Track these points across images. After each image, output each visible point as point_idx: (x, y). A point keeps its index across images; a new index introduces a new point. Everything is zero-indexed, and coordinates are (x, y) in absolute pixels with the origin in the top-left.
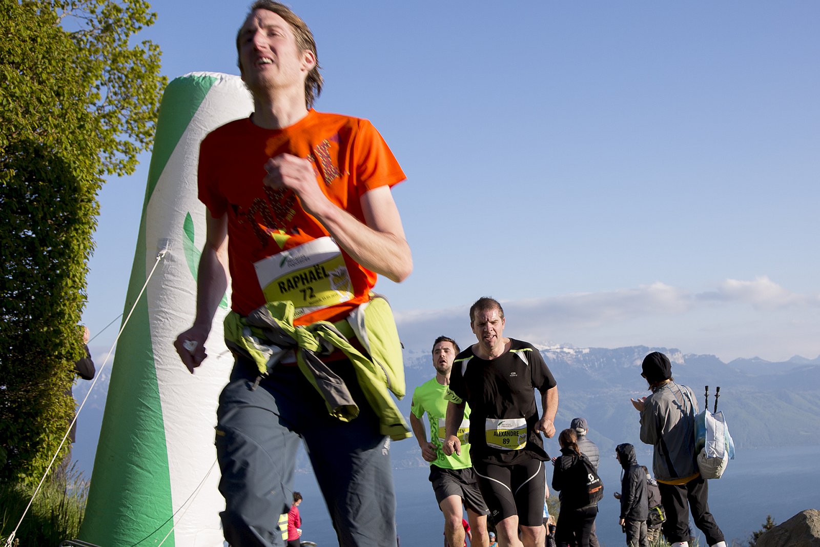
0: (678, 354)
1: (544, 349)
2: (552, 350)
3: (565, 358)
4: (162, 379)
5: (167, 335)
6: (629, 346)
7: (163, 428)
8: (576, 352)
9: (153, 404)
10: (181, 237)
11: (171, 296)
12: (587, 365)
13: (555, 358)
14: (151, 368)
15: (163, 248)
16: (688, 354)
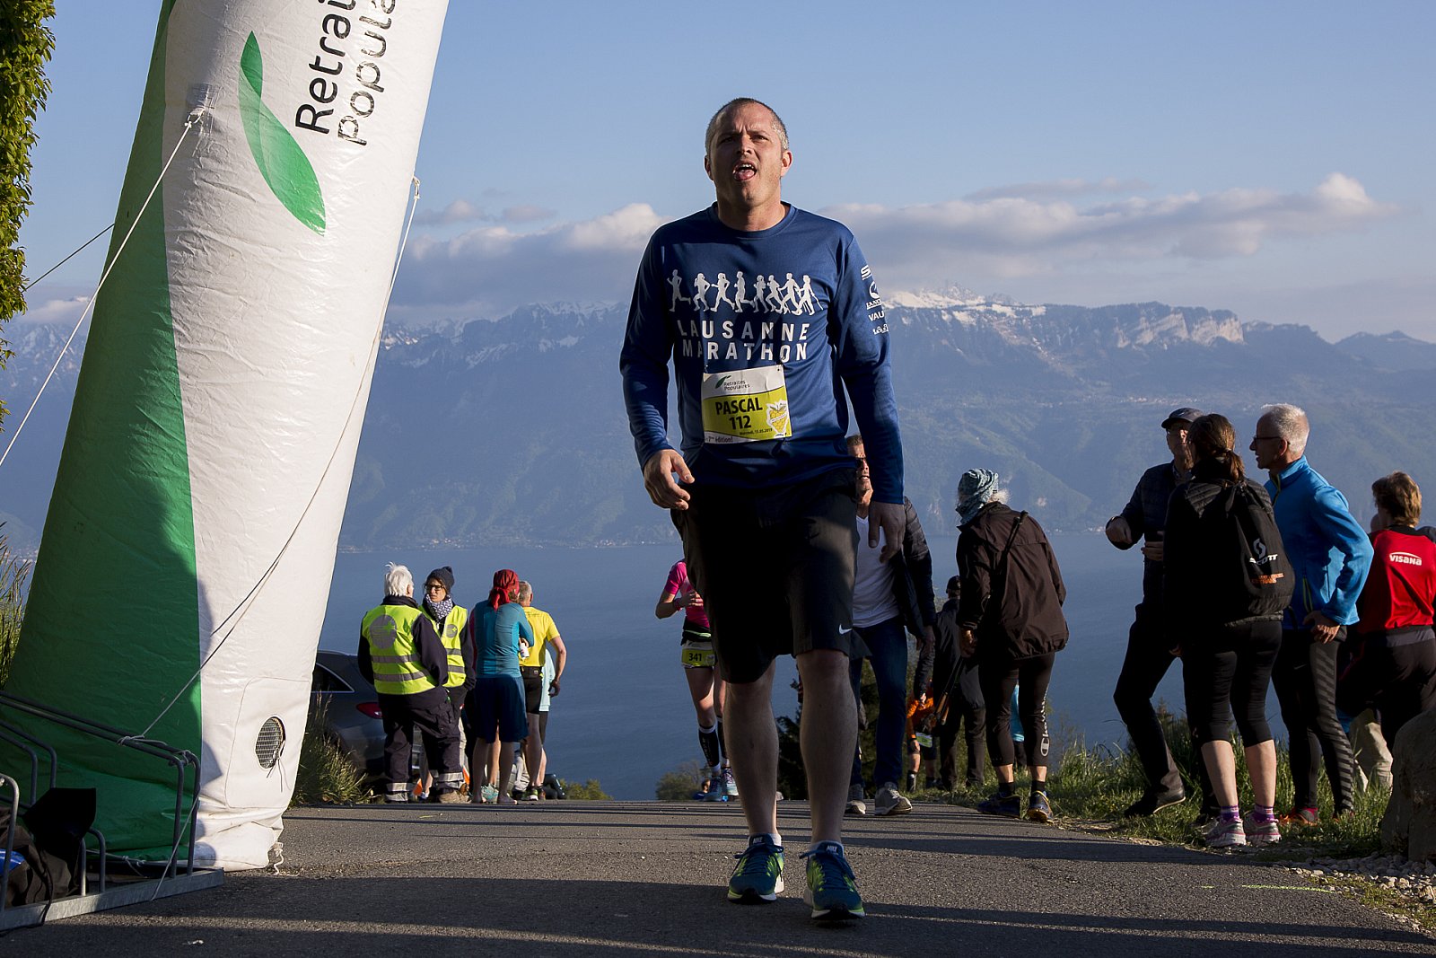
0: (1231, 322)
1: (950, 305)
2: (970, 308)
3: (995, 325)
4: (188, 370)
5: (202, 282)
6: (1129, 303)
7: (187, 470)
8: (1017, 313)
9: (169, 420)
10: (236, 83)
11: (211, 203)
12: (1039, 340)
13: (974, 324)
14: (166, 346)
15: (198, 104)
16: (1254, 321)
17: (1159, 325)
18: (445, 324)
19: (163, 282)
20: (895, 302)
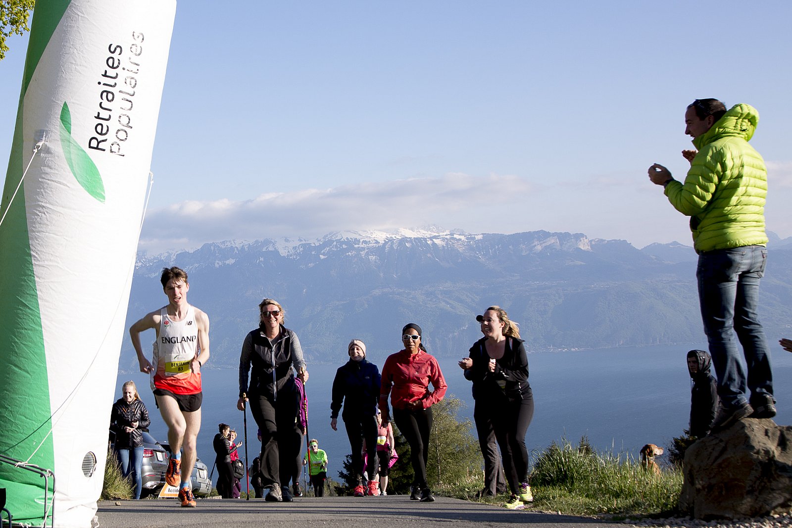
0: (584, 240)
1: (431, 236)
2: (442, 237)
3: (456, 245)
4: (39, 275)
5: (45, 230)
6: (527, 231)
8: (468, 239)
9: (31, 301)
10: (58, 128)
11: (48, 190)
12: (480, 253)
13: (445, 245)
14: (28, 264)
15: (40, 140)
16: (596, 239)
17: (544, 242)
18: (166, 254)
19: (25, 231)
20: (401, 235)
